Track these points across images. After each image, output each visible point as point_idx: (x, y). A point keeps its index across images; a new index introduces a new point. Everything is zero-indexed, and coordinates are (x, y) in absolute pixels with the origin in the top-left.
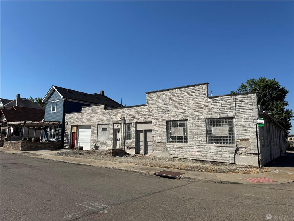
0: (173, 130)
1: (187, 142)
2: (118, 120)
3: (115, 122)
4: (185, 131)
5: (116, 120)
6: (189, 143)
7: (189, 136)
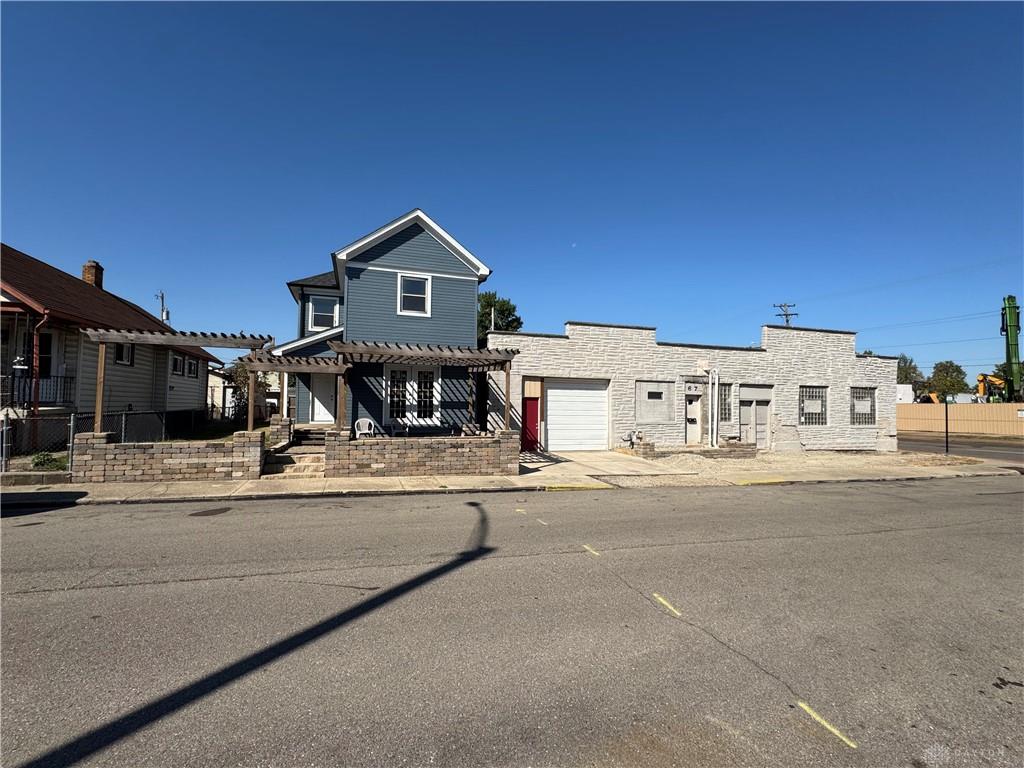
0: (807, 402)
1: (826, 423)
2: (698, 374)
3: (691, 379)
4: (824, 405)
5: (693, 374)
6: (828, 424)
7: (828, 413)
